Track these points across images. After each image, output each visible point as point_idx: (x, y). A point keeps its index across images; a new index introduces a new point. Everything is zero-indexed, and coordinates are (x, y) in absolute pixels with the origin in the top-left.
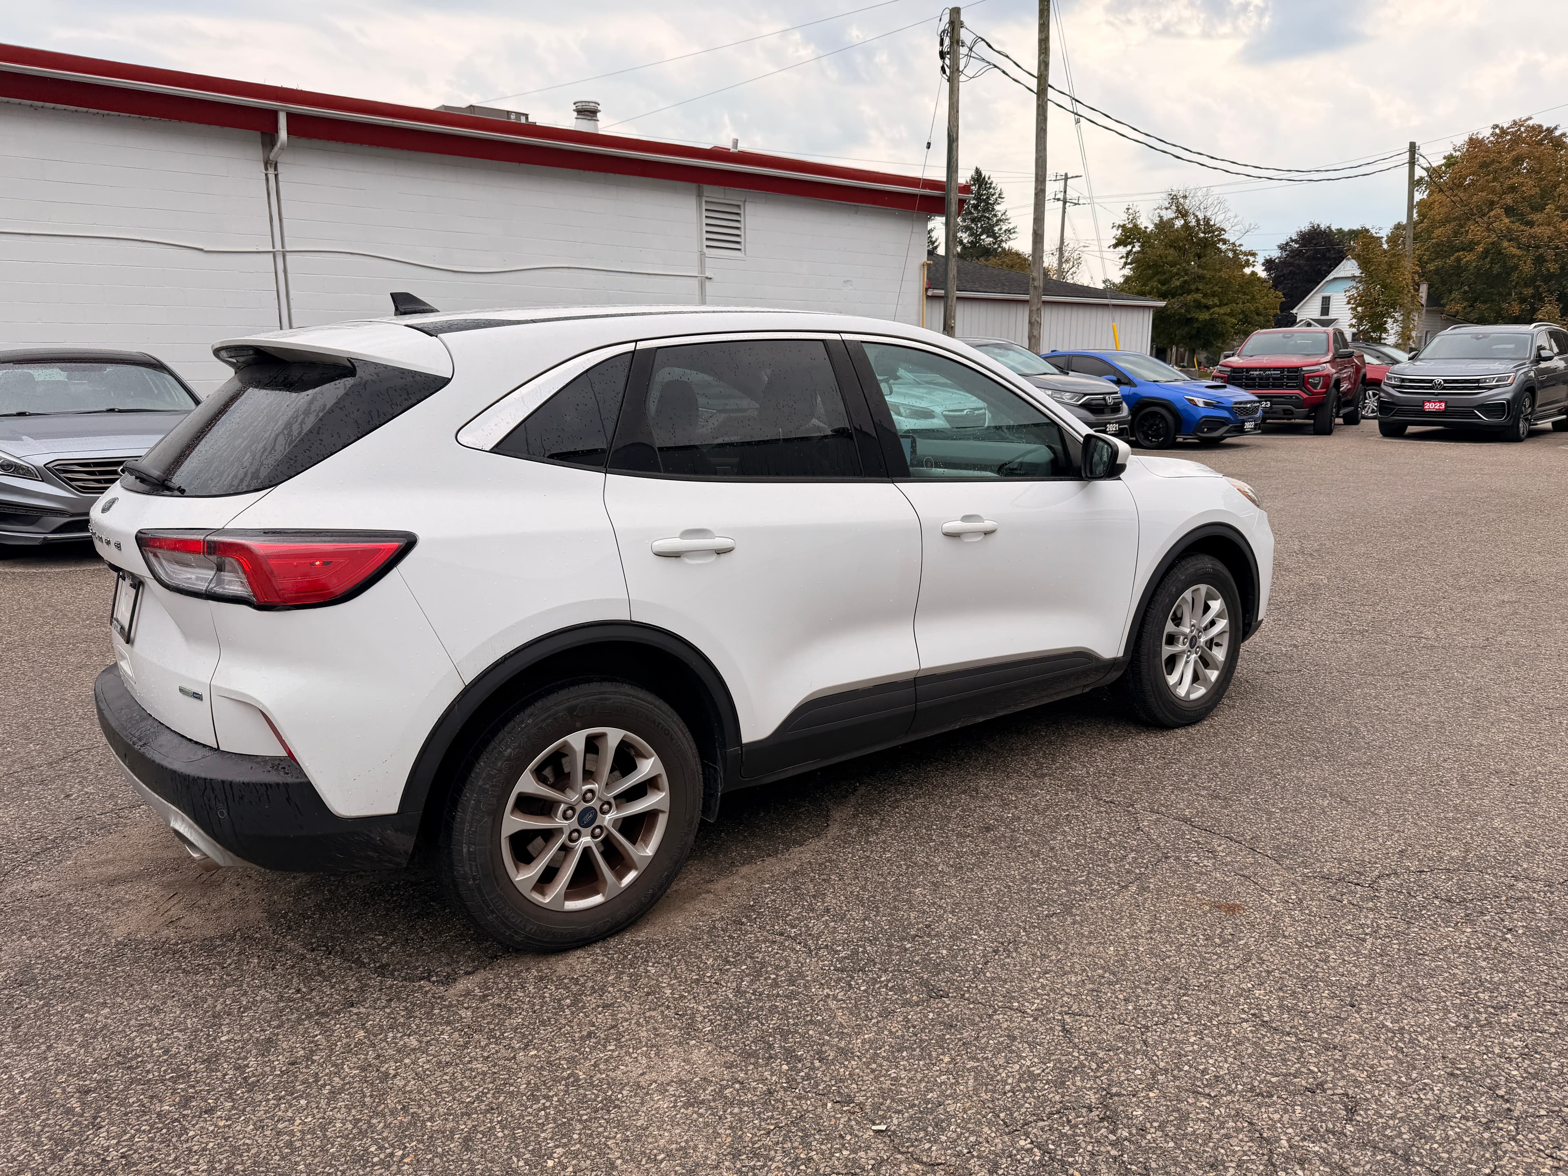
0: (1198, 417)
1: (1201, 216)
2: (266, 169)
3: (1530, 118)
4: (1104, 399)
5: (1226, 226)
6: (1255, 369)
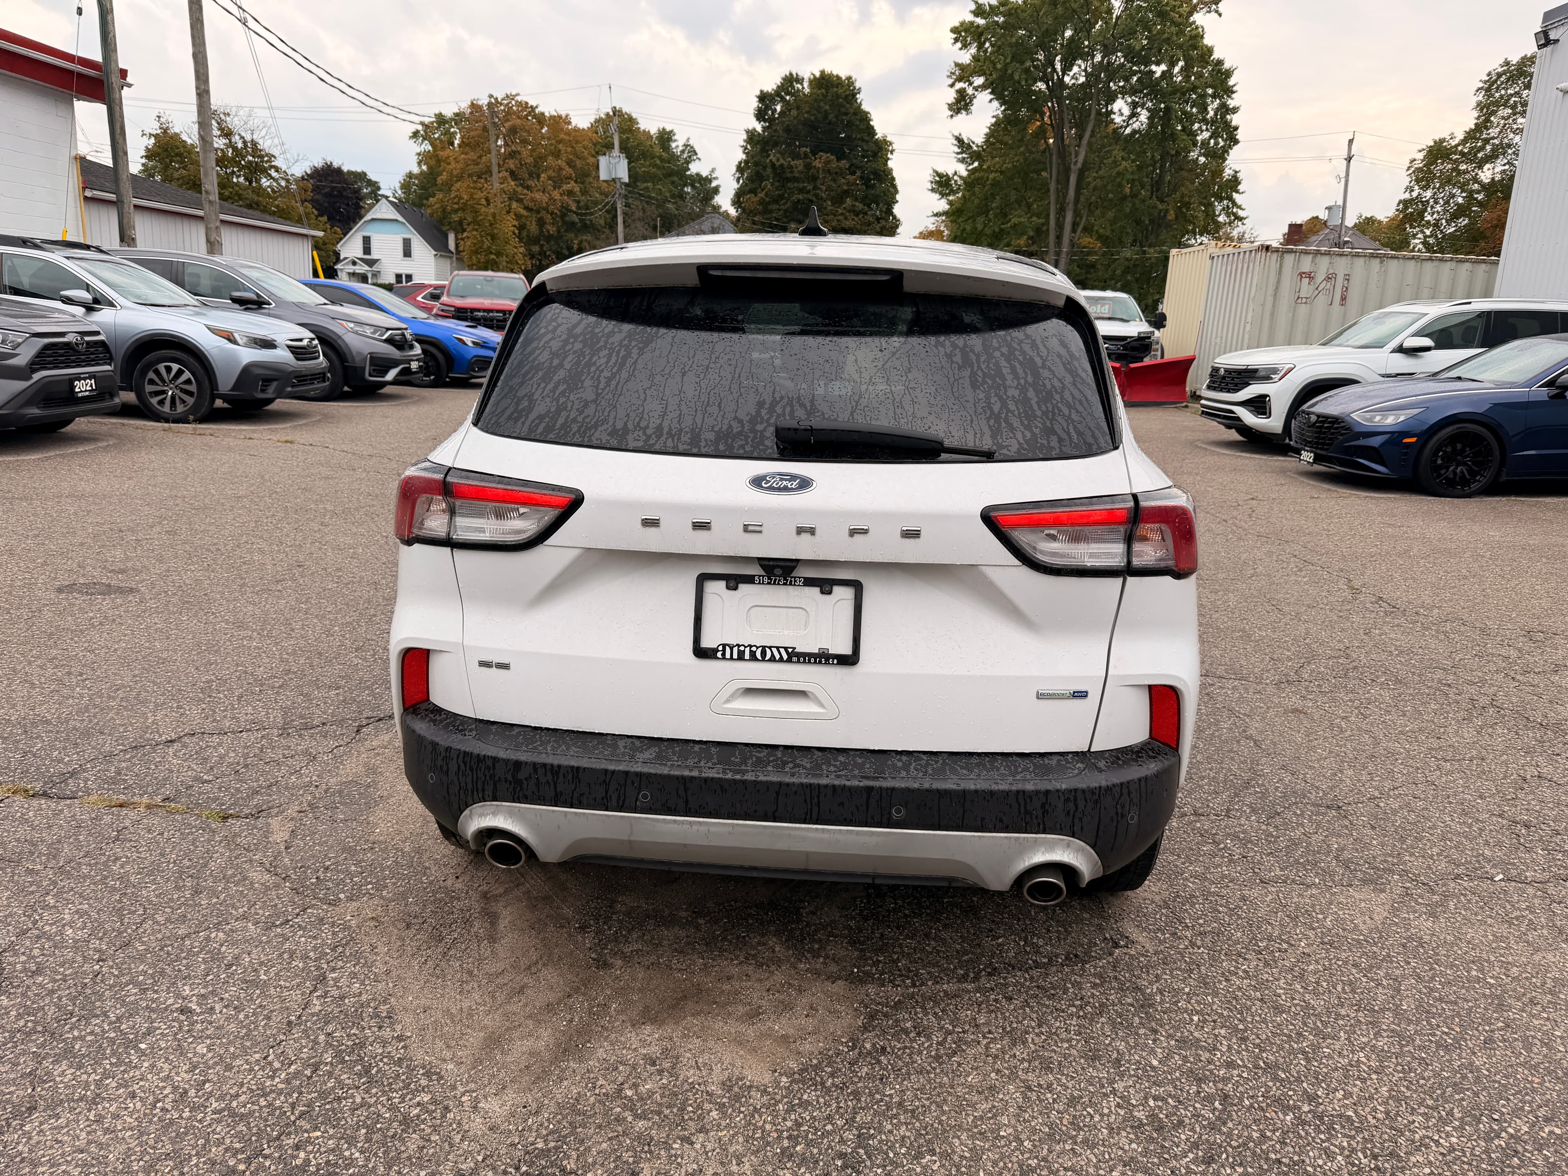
0: (469, 357)
1: (248, 138)
3: (517, 95)
4: (403, 335)
5: (274, 152)
6: (479, 310)
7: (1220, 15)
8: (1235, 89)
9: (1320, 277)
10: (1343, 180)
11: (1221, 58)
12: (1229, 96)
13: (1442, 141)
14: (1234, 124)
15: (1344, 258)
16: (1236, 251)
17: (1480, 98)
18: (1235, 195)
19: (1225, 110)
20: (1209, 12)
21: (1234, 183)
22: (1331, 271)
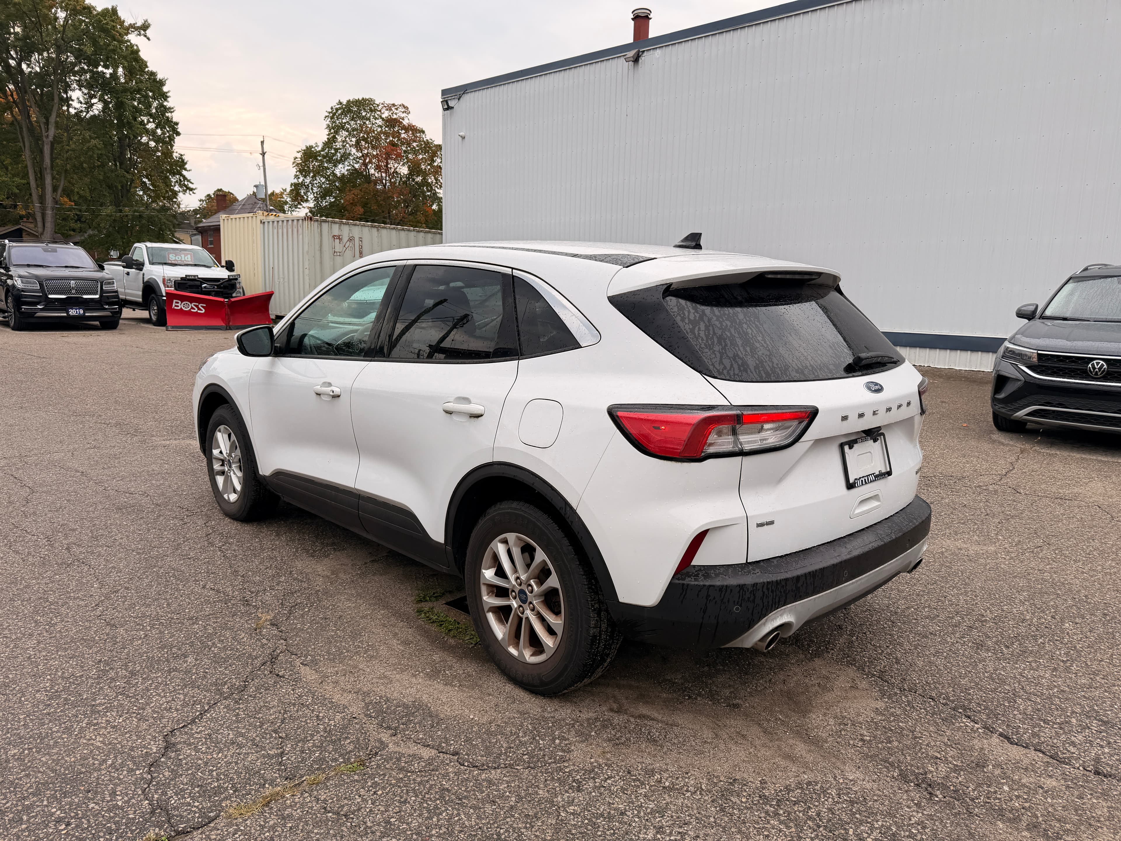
7: (149, 39)
8: (168, 94)
9: (345, 239)
10: (262, 168)
11: (154, 70)
12: (166, 100)
13: (311, 147)
14: (174, 120)
15: (357, 227)
16: (277, 219)
17: (328, 122)
18: (184, 172)
19: (163, 110)
20: (140, 35)
21: (181, 163)
22: (351, 235)
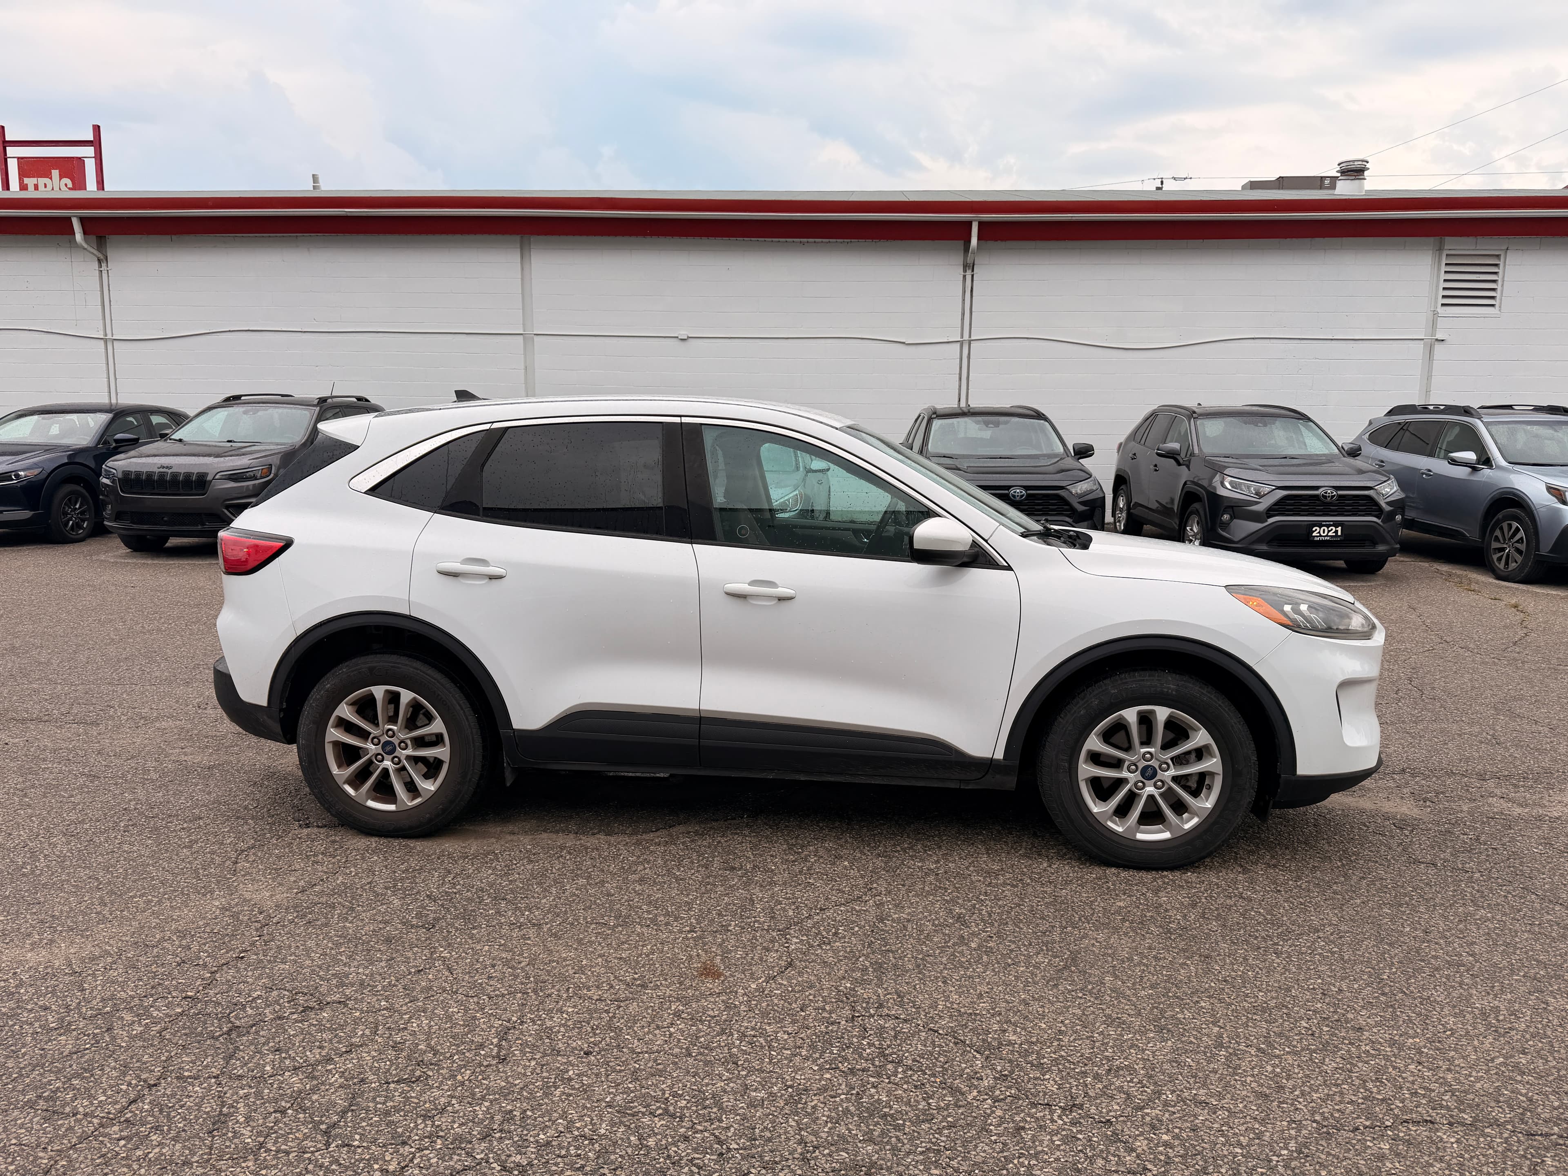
2: (965, 271)
